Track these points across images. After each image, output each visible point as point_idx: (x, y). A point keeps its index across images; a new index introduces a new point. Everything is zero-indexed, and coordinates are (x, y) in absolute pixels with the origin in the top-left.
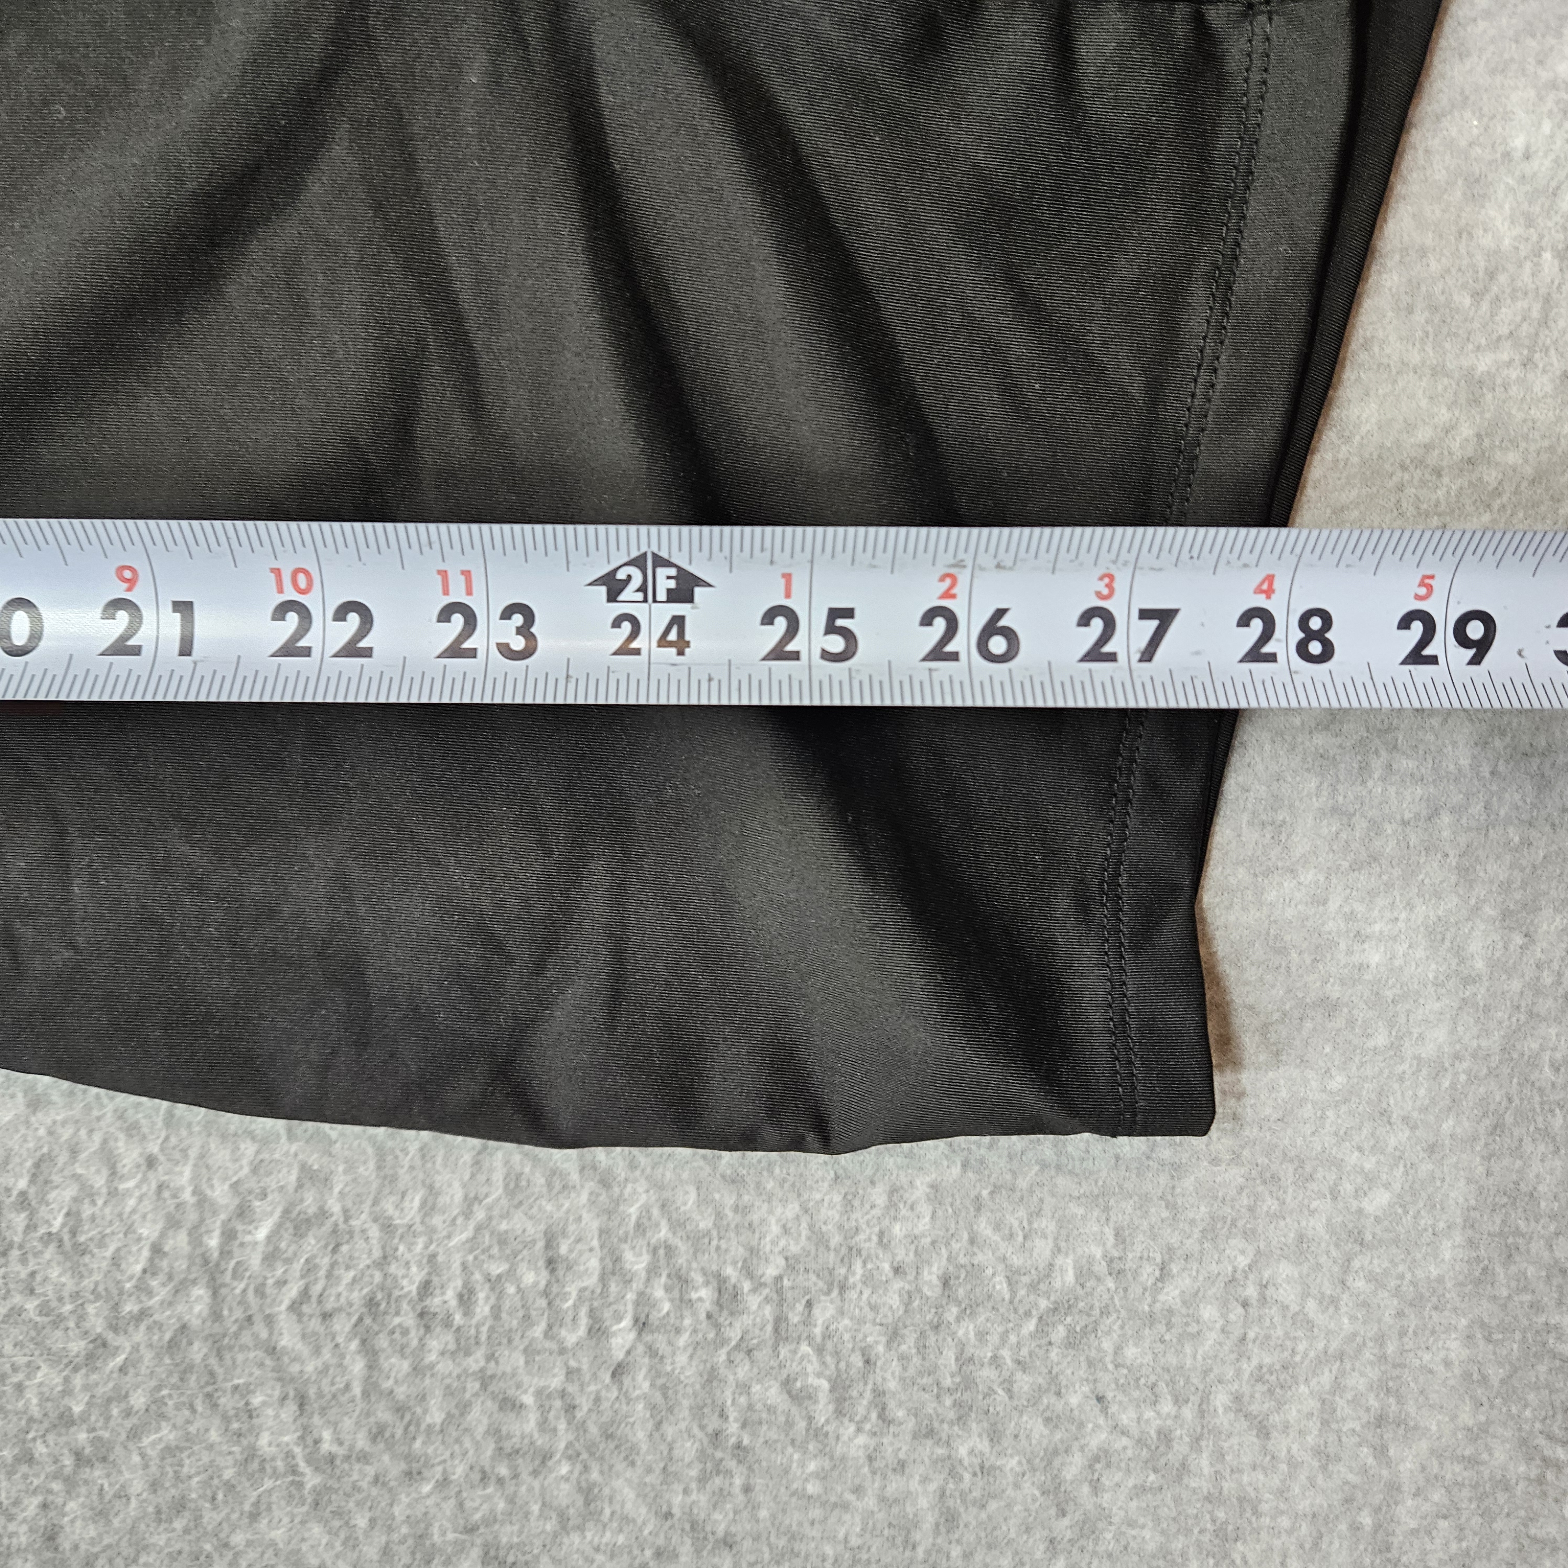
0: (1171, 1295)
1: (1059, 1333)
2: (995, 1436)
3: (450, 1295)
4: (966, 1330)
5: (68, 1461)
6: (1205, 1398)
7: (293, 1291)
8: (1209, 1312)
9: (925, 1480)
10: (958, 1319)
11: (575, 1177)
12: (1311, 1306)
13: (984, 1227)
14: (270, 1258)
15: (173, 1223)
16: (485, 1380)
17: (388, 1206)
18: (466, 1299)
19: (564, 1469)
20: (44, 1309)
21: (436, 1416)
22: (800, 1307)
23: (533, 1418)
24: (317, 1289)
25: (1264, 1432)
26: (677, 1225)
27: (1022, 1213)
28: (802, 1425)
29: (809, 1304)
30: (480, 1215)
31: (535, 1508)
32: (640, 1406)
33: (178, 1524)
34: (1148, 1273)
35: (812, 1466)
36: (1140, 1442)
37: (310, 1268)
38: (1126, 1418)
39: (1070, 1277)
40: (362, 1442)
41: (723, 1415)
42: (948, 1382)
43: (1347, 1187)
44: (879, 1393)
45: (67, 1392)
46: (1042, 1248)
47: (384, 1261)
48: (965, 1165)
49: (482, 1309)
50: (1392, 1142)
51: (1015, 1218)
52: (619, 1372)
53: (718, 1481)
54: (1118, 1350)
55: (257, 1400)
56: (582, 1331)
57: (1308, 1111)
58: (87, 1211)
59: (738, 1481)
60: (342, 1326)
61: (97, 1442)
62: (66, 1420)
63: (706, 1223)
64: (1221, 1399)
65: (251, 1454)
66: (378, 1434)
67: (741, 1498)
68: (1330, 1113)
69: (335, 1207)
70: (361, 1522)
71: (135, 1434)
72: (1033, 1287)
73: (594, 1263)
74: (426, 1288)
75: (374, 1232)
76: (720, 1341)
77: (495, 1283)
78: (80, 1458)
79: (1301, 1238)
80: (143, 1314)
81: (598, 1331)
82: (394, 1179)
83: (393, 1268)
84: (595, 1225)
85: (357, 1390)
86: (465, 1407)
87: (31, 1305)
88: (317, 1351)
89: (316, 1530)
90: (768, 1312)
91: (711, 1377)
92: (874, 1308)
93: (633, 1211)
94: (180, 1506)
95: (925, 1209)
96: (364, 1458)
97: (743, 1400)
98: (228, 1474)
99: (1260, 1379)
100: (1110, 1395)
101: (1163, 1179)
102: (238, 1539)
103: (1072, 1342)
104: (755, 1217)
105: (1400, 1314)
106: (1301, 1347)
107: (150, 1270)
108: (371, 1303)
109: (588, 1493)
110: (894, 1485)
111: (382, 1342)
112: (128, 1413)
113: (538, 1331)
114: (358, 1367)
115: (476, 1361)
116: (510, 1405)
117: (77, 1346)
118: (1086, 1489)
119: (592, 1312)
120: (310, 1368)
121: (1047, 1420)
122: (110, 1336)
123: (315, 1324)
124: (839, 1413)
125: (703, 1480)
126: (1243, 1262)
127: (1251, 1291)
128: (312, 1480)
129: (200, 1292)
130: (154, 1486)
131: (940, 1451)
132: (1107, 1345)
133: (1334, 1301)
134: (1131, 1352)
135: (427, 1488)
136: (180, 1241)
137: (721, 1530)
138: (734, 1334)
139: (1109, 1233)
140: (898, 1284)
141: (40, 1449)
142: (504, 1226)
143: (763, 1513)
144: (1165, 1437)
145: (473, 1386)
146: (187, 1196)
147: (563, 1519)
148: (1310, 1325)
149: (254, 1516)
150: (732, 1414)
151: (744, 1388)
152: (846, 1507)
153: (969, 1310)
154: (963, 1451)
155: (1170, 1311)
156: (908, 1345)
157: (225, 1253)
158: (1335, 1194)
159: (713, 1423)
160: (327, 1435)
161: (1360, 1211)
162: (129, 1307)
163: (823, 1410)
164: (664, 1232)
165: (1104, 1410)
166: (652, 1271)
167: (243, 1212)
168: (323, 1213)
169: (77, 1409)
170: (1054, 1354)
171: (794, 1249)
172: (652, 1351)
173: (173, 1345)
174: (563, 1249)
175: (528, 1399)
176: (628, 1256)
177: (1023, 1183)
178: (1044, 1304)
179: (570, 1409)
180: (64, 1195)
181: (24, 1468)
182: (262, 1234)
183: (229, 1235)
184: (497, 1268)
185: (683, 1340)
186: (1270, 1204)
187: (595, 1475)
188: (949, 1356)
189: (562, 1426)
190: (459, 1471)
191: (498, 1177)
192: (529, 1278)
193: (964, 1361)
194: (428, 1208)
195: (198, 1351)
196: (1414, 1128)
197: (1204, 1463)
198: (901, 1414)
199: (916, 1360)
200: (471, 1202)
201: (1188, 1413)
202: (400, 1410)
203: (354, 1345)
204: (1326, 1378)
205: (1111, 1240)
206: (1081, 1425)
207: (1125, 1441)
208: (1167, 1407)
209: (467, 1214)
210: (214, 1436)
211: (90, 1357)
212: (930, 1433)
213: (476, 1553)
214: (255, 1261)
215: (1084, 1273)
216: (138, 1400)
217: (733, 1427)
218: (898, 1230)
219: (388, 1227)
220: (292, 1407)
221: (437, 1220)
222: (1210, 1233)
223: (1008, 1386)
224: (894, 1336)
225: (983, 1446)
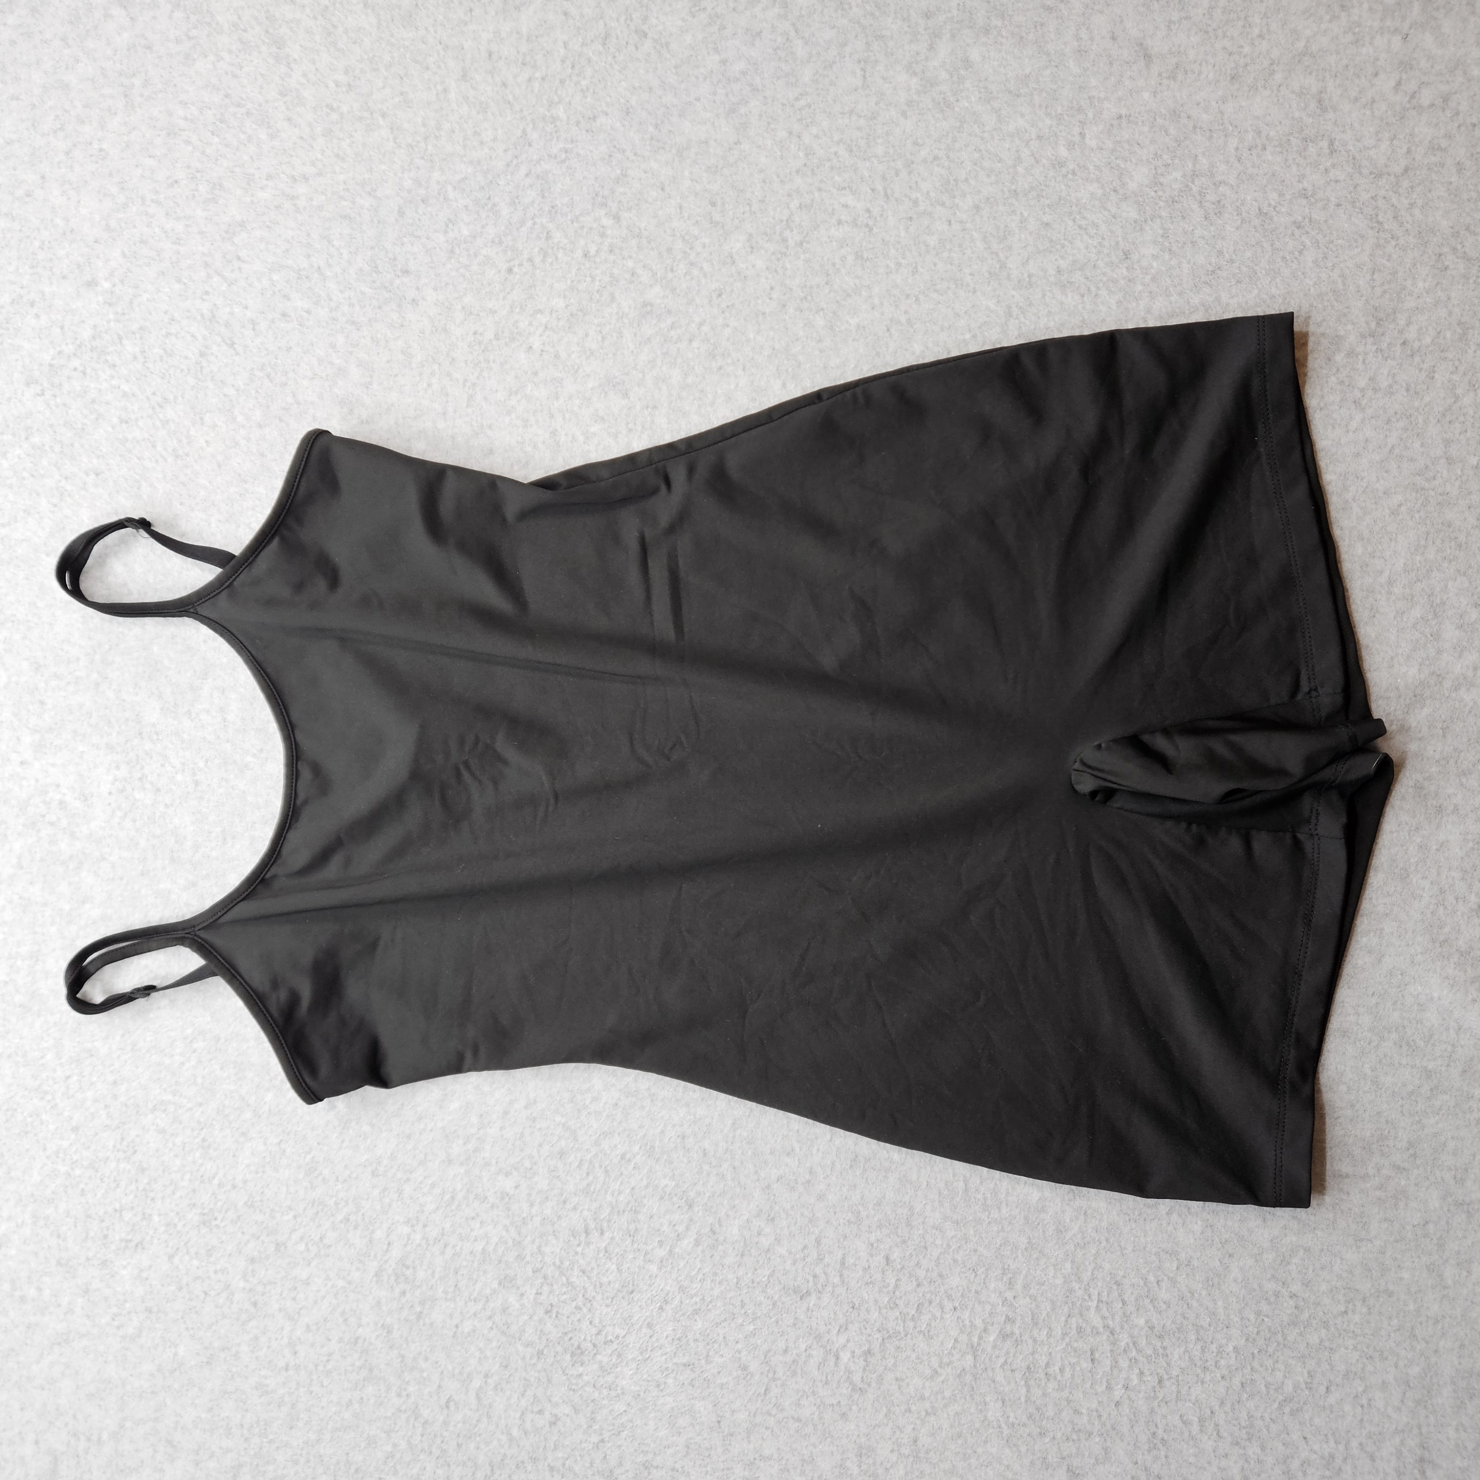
0: (1332, 1399)
1: (1287, 1410)
2: (1263, 1448)
3: (1057, 1368)
4: (1250, 1404)
5: (923, 1413)
6: (1347, 1444)
7: (1001, 1360)
8: (1347, 1408)
9: (1236, 1462)
10: (1247, 1400)
11: (1101, 1329)
12: (1390, 1409)
13: (1256, 1364)
14: (994, 1347)
15: (962, 1331)
16: (1069, 1401)
17: (1035, 1333)
18: (1062, 1370)
19: (1097, 1440)
20: (918, 1358)
21: (1051, 1413)
22: (1186, 1388)
23: (1085, 1419)
24: (1009, 1361)
25: (1373, 1459)
26: (1139, 1351)
27: (1271, 1361)
28: (1186, 1434)
29: (1189, 1388)
30: (1067, 1340)
31: (1087, 1454)
32: (1125, 1419)
33: (960, 1442)
34: (1322, 1389)
35: (1191, 1451)
36: (1323, 1458)
37: (1008, 1353)
38: (1316, 1447)
39: (1290, 1388)
40: (1024, 1419)
41: (1156, 1426)
42: (1243, 1424)
43: (1401, 1364)
44: (1217, 1425)
45: (924, 1388)
46: (1279, 1375)
47: (1033, 1353)
48: (1247, 1340)
49: (1068, 1374)
50: (1419, 1347)
51: (1269, 1363)
52: (1117, 1404)
53: (1155, 1452)
54: (1311, 1419)
55: (988, 1399)
56: (1104, 1387)
57: (1383, 1332)
58: (933, 1324)
59: (1163, 1453)
60: (1018, 1375)
61: (933, 1407)
62: (922, 1398)
63: (1149, 1352)
64: (1354, 1444)
65: (986, 1418)
66: (1030, 1417)
67: (1164, 1460)
68: (1392, 1335)
69: (1017, 1332)
70: (1023, 1449)
71: (946, 1406)
72: (1276, 1390)
73: (1108, 1362)
74: (1047, 1364)
75: (1030, 1342)
76: (1155, 1398)
77: (1072, 1366)
78: (927, 1414)
79: (1384, 1382)
80: (951, 1362)
81: (1109, 1388)
82: (1037, 1324)
83: (1037, 1356)
84: (1109, 1348)
85: (1023, 1399)
86: (1060, 1411)
87: (914, 1356)
88: (1009, 1383)
89: (1007, 1451)
90: (1174, 1388)
91: (1152, 1411)
92: (1215, 1392)
93: (1123, 1344)
94: (960, 1435)
95: (1233, 1355)
96: (1024, 1425)
97: (1164, 1421)
98: (977, 1425)
99: (1370, 1437)
100: (1308, 1437)
101: (1326, 1353)
102: (979, 1450)
103: (1293, 1413)
104: (1168, 1352)
105: (1427, 1417)
106: (1386, 1426)
107: (954, 1347)
108: (1029, 1368)
109: (1106, 1450)
110: (1224, 1463)
111: (1032, 1382)
112: (943, 1398)
113: (1088, 1385)
114: (1023, 1391)
115: (1065, 1394)
116: (1077, 1412)
117: (928, 1372)
118: (1300, 1474)
119: (1107, 1381)
120: (1007, 1389)
121: (1284, 1444)
122: (939, 1369)
123: (1008, 1373)
124: (1201, 1431)
125: (1149, 1451)
126: (1360, 1389)
127: (1364, 1402)
128: (1006, 1431)
129: (969, 1357)
130: (952, 1426)
131: (1242, 1451)
132: (1307, 1417)
133: (1399, 1409)
134: (1316, 1421)
135: (1047, 1440)
136: (964, 1338)
137: (1156, 1473)
138: (1160, 1395)
139: (1305, 1372)
140: (1223, 1383)
141: (913, 1408)
142: (1075, 1345)
143: (1173, 1467)
144: (1332, 1457)
145: (1065, 1403)
146: (967, 1322)
147: (1097, 1460)
148: (1389, 1417)
149: (986, 1442)
150: (1160, 1426)
151: (1165, 1417)
152: (1205, 1469)
153: (1251, 1396)
154: (1250, 1452)
155: (1332, 1406)
156: (1228, 1407)
157: (979, 1344)
158: (1396, 1366)
159: (1153, 1429)
160: (1012, 1415)
161: (1407, 1373)
162: (946, 1360)
163: (1195, 1429)
164: (1134, 1353)
165: (1307, 1443)
166: (1130, 1367)
167: (985, 1330)
168: (1012, 1333)
169: (927, 1395)
170: (1285, 1418)
171: (1183, 1365)
172: (1130, 1399)
173: (959, 1376)
174: (1097, 1356)
175: (1084, 1411)
176: (1121, 1361)
177: (1271, 1350)
178: (1281, 1398)
179: (1100, 1416)
180: (925, 1318)
181: (907, 1414)
182: (992, 1339)
183: (980, 1338)
184: (1073, 1360)
185: (1141, 1395)
186: (1370, 1368)
187: (1109, 1444)
188: (1244, 1415)
189: (1096, 1423)
190: (1059, 1435)
191: (1074, 1326)
192: (1084, 1365)
193: (1250, 1417)
194: (1049, 1336)
195: (968, 1378)
196: (1427, 1343)
197: (1348, 1468)
198: (1225, 1434)
199: (1231, 1414)
200: (1064, 1334)
201: (1341, 1447)
202: (1038, 1409)
203: (1023, 1383)
204: (1397, 1440)
205: (1306, 1375)
206: (1297, 1448)
207: (1315, 1456)
208: (1332, 1444)
209: (1063, 1339)
210: (972, 1410)
211: (932, 1377)
212: (1237, 1444)
213: (1065, 1468)
214: (989, 1349)
215: (1296, 1387)
216: (947, 1394)
217: (1160, 1432)
218: (1223, 1362)
219: (1035, 1341)
220: (1000, 1403)
221: (1052, 1340)
222: (1346, 1375)
223: (1268, 1428)
224: (1222, 1403)
225: (1258, 1450)
